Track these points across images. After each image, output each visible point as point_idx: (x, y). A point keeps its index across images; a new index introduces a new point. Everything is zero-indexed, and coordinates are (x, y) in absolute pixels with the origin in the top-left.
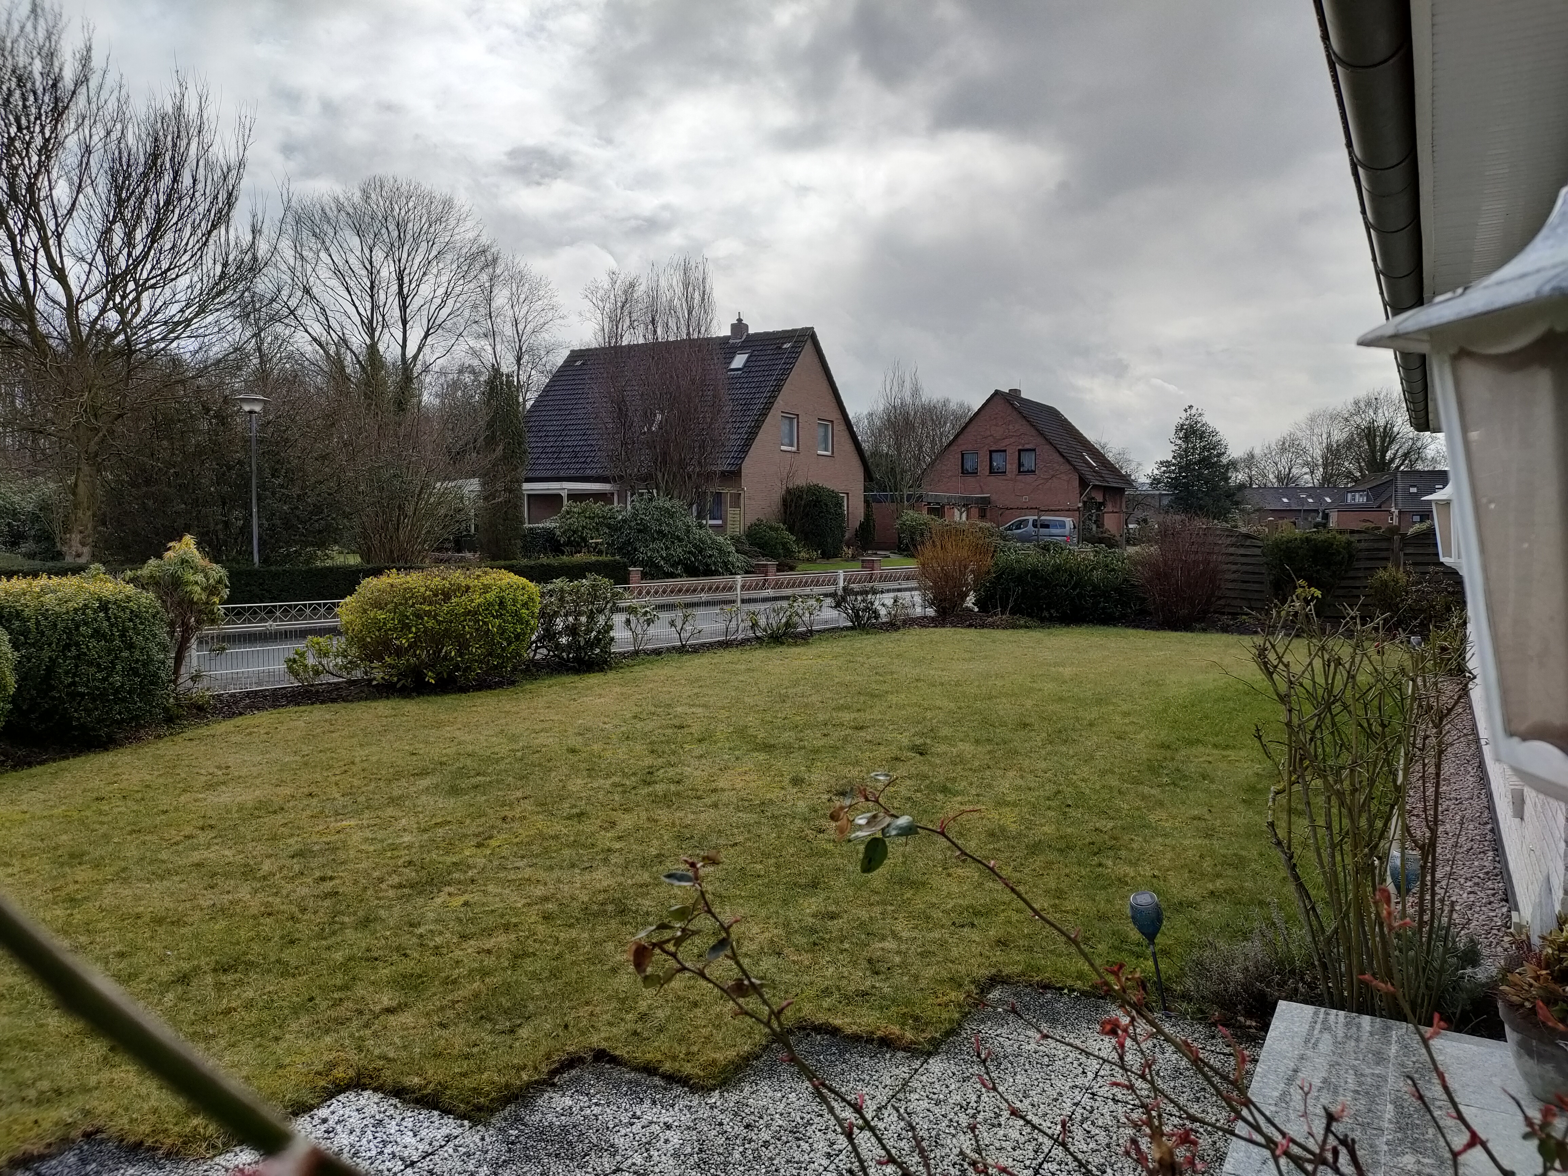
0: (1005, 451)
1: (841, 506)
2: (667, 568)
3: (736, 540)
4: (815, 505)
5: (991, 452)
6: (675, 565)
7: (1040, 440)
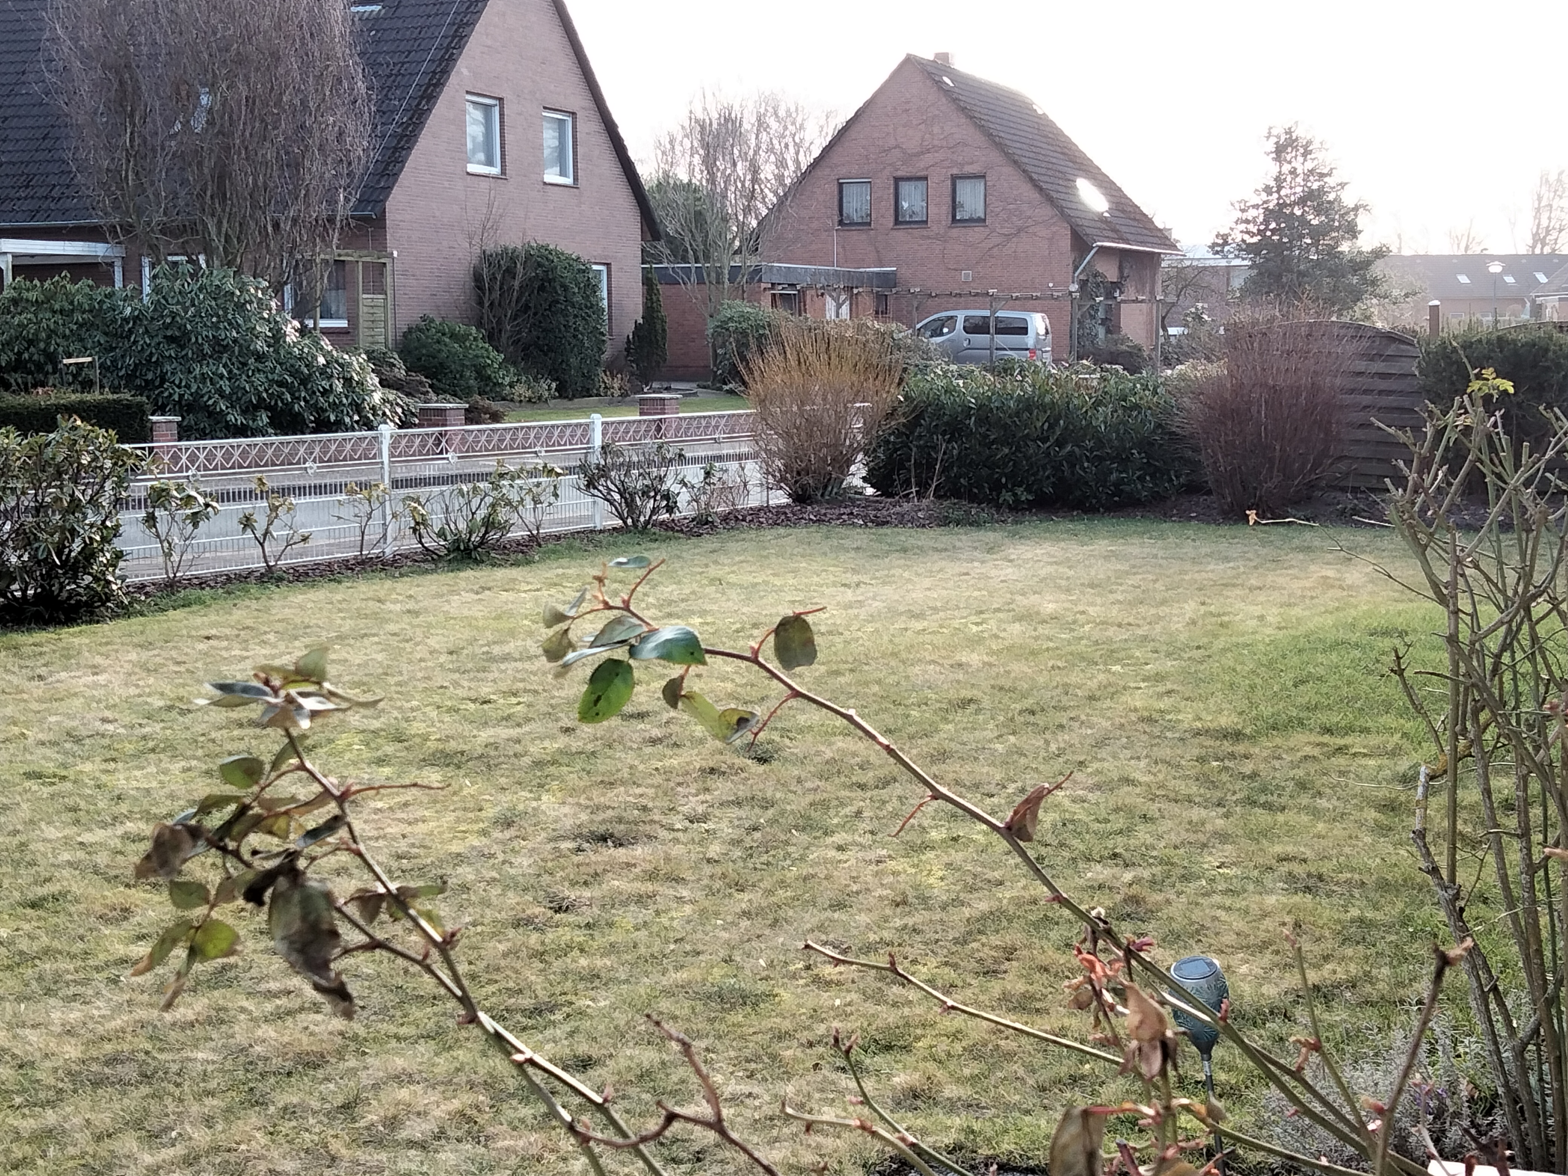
0: (925, 178)
1: (595, 288)
2: (235, 417)
3: (377, 360)
4: (542, 288)
5: (897, 180)
6: (250, 410)
7: (995, 156)
